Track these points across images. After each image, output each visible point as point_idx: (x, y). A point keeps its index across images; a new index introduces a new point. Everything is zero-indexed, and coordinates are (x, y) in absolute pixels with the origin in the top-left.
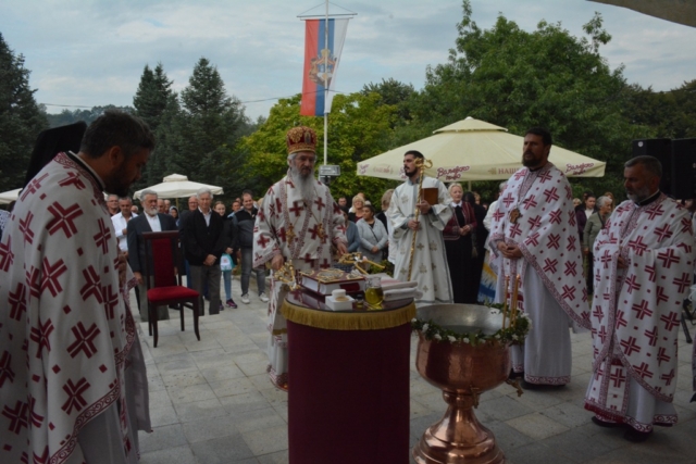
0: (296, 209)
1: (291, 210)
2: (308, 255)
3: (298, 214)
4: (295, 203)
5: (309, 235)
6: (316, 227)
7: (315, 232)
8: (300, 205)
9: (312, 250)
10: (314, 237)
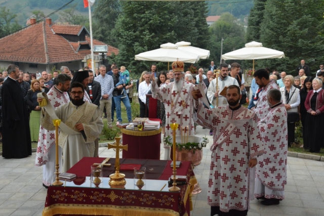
0: (174, 94)
1: (172, 94)
2: (177, 112)
3: (174, 96)
4: (174, 91)
5: (178, 104)
6: (182, 101)
7: (181, 103)
8: (176, 92)
9: (179, 111)
10: (180, 105)
